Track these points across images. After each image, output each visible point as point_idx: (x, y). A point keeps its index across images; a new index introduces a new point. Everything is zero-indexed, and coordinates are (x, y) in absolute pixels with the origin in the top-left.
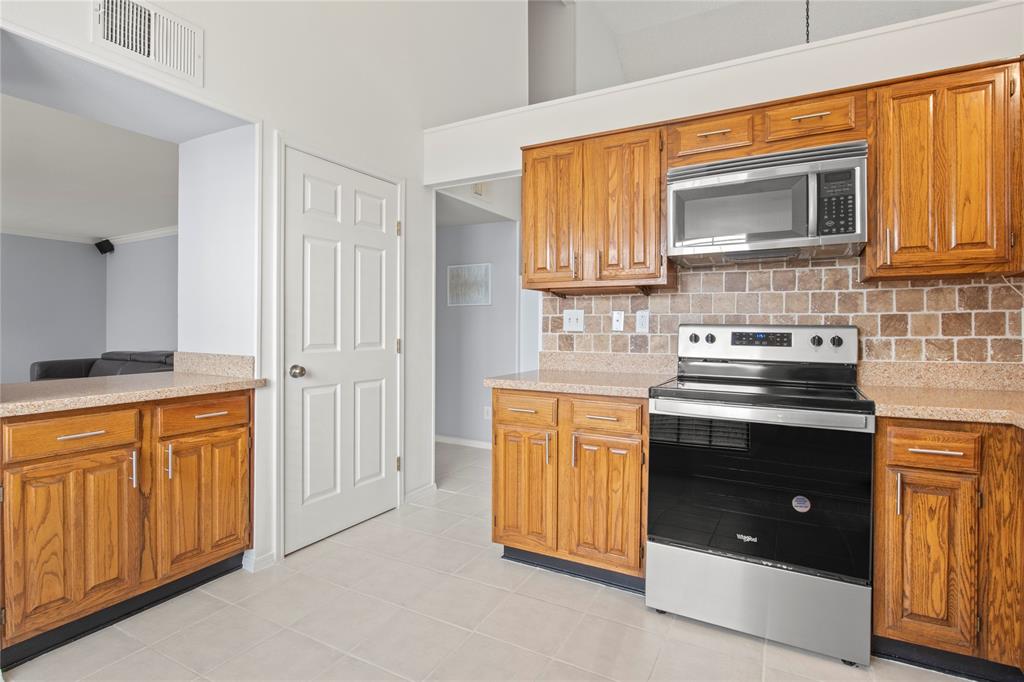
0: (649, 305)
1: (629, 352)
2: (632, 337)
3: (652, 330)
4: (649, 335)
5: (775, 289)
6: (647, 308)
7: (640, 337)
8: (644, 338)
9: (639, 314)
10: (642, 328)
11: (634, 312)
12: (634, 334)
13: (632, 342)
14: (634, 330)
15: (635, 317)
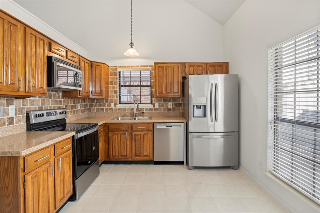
0: (14, 103)
1: (6, 126)
2: (7, 118)
3: (16, 114)
4: (14, 117)
5: (49, 98)
6: (13, 104)
7: (11, 118)
8: (13, 118)
9: (10, 107)
10: (12, 114)
11: (8, 106)
12: (8, 117)
13: (7, 120)
14: (8, 115)
15: (8, 109)
